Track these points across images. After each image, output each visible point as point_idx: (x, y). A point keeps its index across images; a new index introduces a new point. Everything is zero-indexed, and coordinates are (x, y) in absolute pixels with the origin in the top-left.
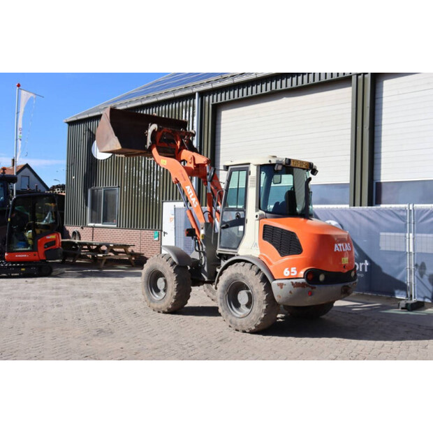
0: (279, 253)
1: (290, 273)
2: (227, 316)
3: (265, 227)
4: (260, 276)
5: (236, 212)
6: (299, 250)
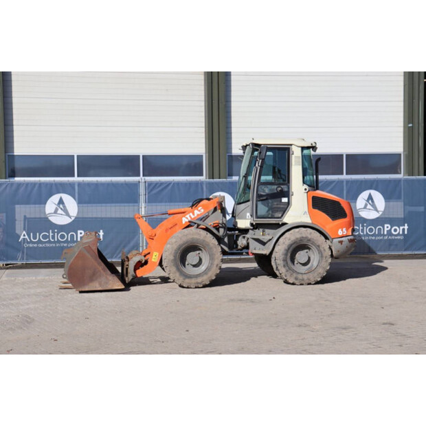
0: (331, 217)
1: (343, 232)
3: (314, 198)
6: (344, 215)
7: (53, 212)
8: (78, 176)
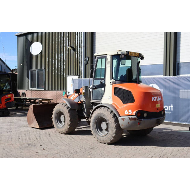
0: (123, 102)
1: (128, 113)
2: (96, 135)
3: (115, 88)
4: (112, 114)
5: (100, 81)
6: (132, 100)
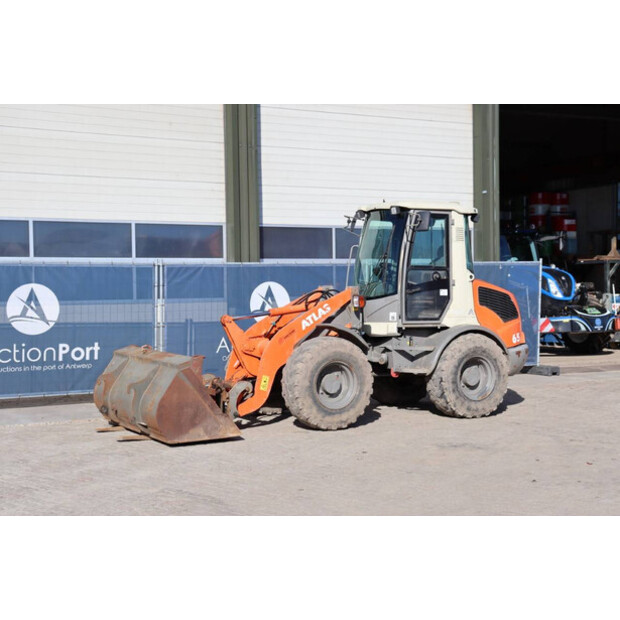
1: (517, 339)
3: (480, 289)
6: (515, 314)
7: (19, 314)
8: (36, 255)
